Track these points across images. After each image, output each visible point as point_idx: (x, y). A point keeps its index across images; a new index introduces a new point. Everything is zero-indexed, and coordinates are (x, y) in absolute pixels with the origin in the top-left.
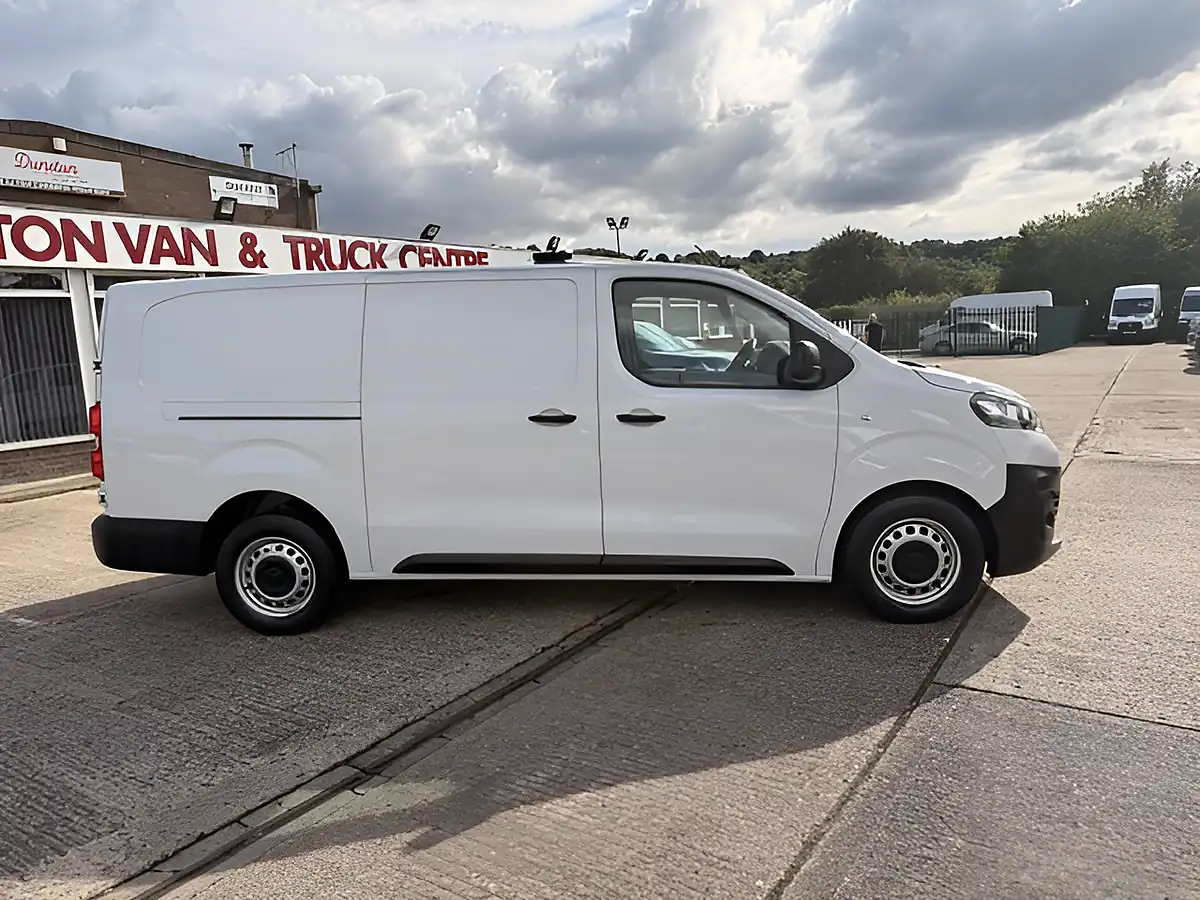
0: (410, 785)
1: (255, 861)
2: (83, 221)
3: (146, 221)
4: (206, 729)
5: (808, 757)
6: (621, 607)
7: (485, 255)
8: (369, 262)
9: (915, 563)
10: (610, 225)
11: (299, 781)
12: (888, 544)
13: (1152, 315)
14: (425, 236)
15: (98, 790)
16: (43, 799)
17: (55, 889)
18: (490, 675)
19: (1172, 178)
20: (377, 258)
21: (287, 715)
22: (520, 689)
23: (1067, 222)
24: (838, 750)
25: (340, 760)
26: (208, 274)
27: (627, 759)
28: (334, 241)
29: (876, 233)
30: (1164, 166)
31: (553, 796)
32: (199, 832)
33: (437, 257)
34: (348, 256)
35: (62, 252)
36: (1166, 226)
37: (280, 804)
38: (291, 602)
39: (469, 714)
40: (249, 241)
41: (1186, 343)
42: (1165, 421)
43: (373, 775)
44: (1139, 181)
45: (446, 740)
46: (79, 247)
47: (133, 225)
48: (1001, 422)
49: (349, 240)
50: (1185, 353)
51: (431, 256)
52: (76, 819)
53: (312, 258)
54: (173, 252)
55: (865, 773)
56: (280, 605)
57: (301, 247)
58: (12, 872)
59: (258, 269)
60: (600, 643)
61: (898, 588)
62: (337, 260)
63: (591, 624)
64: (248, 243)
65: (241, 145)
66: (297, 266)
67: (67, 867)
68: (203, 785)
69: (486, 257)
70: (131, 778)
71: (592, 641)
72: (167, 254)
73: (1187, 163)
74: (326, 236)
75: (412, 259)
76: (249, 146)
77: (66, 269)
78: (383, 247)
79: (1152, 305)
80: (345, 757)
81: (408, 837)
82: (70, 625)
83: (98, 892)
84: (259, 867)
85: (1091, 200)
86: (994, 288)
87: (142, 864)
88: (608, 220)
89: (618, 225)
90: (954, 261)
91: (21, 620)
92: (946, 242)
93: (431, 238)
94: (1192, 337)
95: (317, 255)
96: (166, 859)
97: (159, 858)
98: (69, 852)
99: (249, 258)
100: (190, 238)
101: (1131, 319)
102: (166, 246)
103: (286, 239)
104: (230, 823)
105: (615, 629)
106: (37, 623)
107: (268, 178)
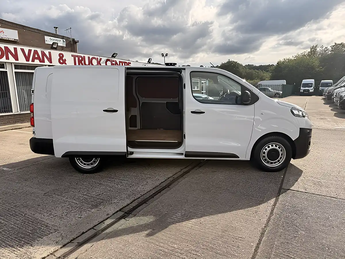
0: (142, 218)
1: (102, 239)
2: (11, 47)
3: (30, 48)
4: (74, 201)
5: (254, 209)
6: (188, 166)
7: (130, 63)
8: (97, 64)
9: (273, 155)
10: (162, 56)
11: (107, 217)
12: (266, 149)
13: (312, 88)
14: (113, 56)
15: (46, 219)
16: (30, 222)
17: (43, 249)
18: (155, 186)
19: (318, 49)
20: (99, 63)
21: (98, 197)
22: (165, 189)
23: (290, 61)
24: (262, 207)
25: (118, 210)
26: (49, 66)
27: (203, 209)
28: (86, 57)
29: (237, 62)
30: (316, 46)
31: (185, 220)
32: (82, 231)
33: (116, 63)
34: (90, 62)
35: (5, 56)
36: (317, 63)
37: (104, 223)
38: (92, 164)
39: (152, 196)
40: (61, 56)
41: (322, 96)
42: (322, 117)
43: (129, 214)
44: (309, 50)
45: (148, 204)
46: (10, 55)
47: (26, 49)
48: (298, 116)
49: (91, 57)
50: (322, 99)
51: (114, 63)
52: (43, 228)
53: (80, 62)
54: (38, 58)
55: (272, 213)
56: (88, 165)
57: (77, 58)
58: (28, 243)
59: (64, 65)
60: (184, 176)
61: (268, 162)
62: (87, 63)
63: (180, 172)
64: (61, 57)
65: (54, 27)
66: (75, 64)
67: (45, 242)
68: (79, 218)
69: (131, 64)
70: (56, 216)
71: (182, 176)
72: (37, 58)
73: (322, 46)
74: (84, 55)
75: (109, 63)
76: (57, 28)
77: (6, 62)
78: (101, 59)
79: (312, 85)
80: (120, 209)
81: (146, 232)
82: (21, 170)
83: (56, 249)
84: (104, 241)
85: (296, 55)
86: (269, 79)
87: (67, 241)
88: (162, 54)
89: (165, 56)
90: (257, 71)
91: (5, 169)
92: (254, 65)
93: (115, 57)
94: (324, 94)
95: (81, 61)
96: (74, 239)
97: (72, 239)
98: (44, 238)
99: (61, 61)
100: (43, 54)
101: (307, 88)
102: (36, 56)
103: (72, 56)
104: (90, 229)
105: (187, 173)
106: (10, 169)
107: (63, 37)
